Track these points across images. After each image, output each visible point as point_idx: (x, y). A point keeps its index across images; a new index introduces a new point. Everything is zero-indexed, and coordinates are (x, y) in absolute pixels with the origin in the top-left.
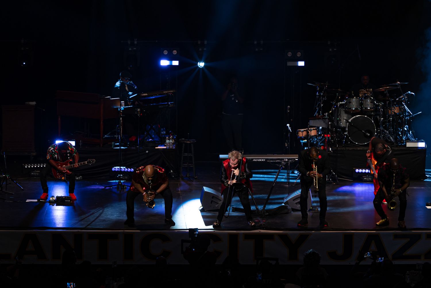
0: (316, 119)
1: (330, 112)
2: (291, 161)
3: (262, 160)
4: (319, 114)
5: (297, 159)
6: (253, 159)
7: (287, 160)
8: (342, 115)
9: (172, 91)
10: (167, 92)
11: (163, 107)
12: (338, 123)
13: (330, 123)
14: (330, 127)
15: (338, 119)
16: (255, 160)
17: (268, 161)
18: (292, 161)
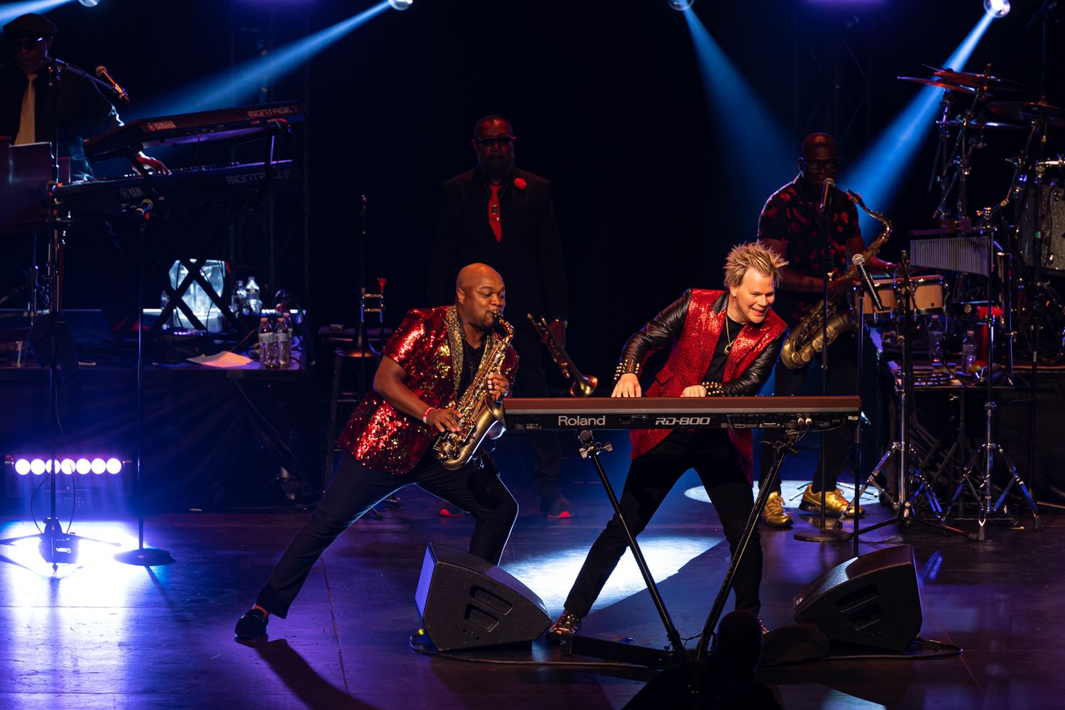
0: (937, 236)
1: (1004, 203)
2: (827, 424)
3: (695, 421)
4: (954, 214)
5: (853, 414)
6: (654, 417)
7: (808, 420)
8: (1055, 218)
9: (286, 111)
10: (262, 114)
11: (244, 180)
12: (1036, 254)
13: (1000, 254)
14: (1000, 274)
15: (1039, 235)
16: (664, 422)
17: (724, 425)
18: (831, 426)
